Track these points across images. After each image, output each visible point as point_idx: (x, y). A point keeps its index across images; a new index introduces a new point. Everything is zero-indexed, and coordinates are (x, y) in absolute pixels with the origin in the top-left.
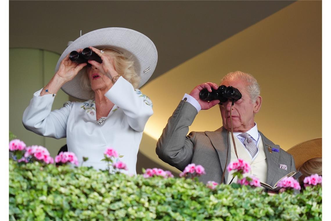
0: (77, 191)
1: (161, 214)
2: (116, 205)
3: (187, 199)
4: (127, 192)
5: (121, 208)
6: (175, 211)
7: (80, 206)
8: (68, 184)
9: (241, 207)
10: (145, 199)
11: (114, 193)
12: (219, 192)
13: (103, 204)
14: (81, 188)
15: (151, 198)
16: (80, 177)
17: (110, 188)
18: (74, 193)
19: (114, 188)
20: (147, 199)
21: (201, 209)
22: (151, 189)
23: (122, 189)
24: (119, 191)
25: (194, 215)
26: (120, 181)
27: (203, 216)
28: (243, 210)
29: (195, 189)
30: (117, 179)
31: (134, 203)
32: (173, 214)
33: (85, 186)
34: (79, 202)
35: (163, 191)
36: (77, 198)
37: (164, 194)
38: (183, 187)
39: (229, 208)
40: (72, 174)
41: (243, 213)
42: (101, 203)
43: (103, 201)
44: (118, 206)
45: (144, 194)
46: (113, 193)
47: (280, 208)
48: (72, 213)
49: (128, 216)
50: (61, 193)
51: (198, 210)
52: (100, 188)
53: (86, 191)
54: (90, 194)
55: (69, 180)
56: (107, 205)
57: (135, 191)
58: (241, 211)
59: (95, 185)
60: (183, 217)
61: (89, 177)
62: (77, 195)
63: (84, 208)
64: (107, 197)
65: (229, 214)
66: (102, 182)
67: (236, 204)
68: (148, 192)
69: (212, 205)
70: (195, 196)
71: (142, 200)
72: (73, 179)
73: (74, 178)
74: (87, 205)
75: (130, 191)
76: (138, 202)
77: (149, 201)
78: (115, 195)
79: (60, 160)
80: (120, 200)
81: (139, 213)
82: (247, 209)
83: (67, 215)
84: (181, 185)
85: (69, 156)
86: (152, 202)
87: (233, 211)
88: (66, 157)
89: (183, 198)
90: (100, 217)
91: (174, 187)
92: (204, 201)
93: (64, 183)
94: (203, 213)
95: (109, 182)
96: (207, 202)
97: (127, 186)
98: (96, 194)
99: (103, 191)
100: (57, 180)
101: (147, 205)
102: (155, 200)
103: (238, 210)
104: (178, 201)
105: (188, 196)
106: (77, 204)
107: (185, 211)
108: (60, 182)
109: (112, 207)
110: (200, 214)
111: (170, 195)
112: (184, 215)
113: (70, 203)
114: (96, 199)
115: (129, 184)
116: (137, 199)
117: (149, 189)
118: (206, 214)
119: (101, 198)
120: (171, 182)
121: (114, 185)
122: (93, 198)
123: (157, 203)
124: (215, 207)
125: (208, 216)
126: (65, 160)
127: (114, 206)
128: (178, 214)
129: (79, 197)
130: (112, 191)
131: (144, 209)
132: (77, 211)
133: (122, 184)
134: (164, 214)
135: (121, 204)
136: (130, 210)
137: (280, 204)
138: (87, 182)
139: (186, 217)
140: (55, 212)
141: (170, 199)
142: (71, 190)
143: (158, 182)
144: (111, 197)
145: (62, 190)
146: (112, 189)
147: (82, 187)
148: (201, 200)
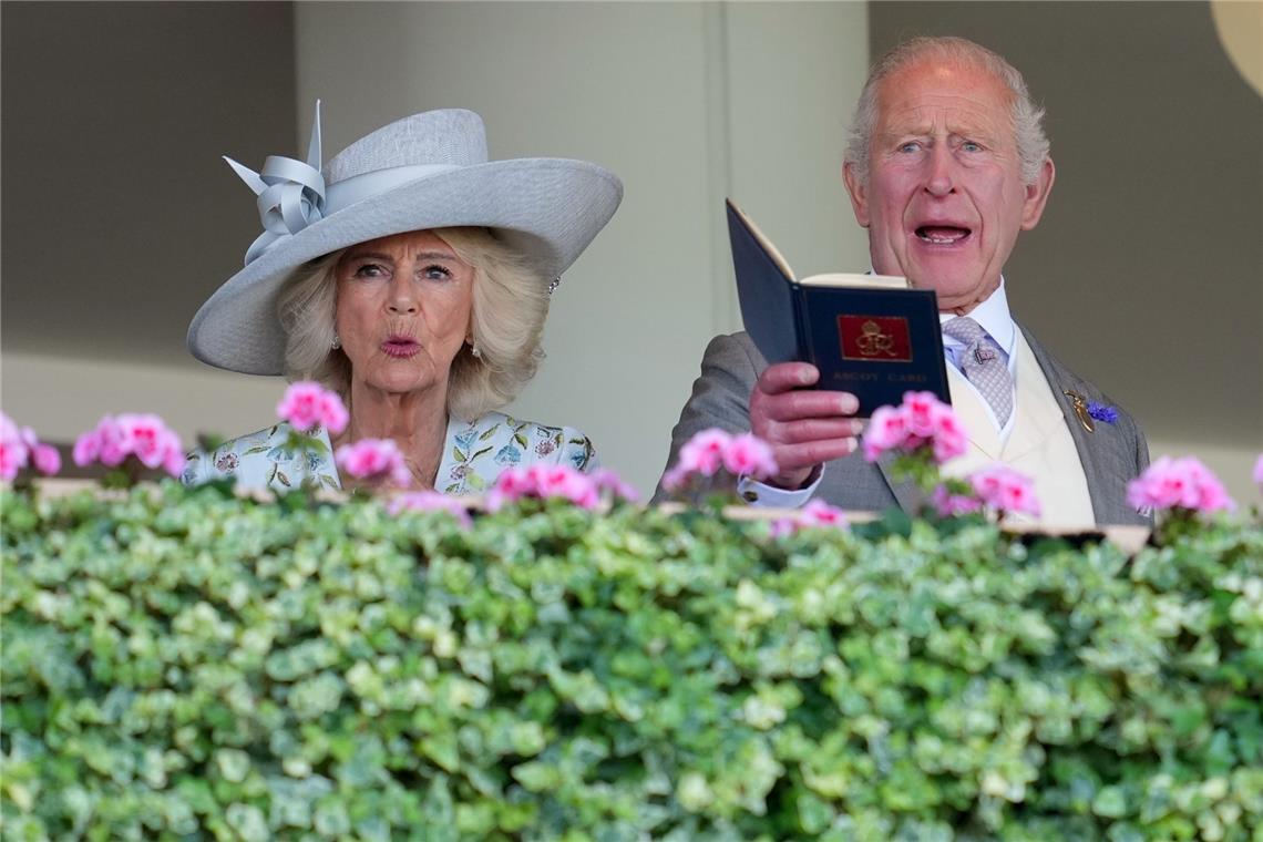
0: (117, 606)
1: (517, 683)
2: (297, 660)
3: (640, 607)
4: (354, 592)
5: (318, 671)
6: (571, 667)
7: (125, 672)
8: (78, 575)
9: (893, 624)
10: (436, 618)
11: (295, 602)
12: (798, 562)
13: (238, 657)
14: (136, 592)
15: (468, 612)
16: (138, 538)
17: (277, 580)
18: (101, 617)
19: (294, 580)
20: (446, 618)
21: (695, 648)
22: (468, 571)
23: (329, 583)
24: (317, 592)
25: (661, 678)
26: (321, 544)
27: (714, 678)
28: (901, 637)
29: (681, 555)
30: (311, 537)
31: (389, 640)
32: (562, 682)
33: (153, 579)
34: (122, 658)
35: (521, 576)
36: (113, 635)
37: (528, 591)
38: (623, 551)
39: (837, 631)
40: (103, 524)
41: (902, 651)
42: (223, 652)
43: (233, 646)
44: (306, 660)
45: (434, 593)
46: (288, 604)
47: (1080, 618)
48: (88, 709)
49: (350, 701)
50: (40, 621)
51: (682, 656)
52: (226, 584)
53: (158, 599)
54: (177, 613)
55: (82, 556)
56: (256, 661)
57: (391, 587)
58: (892, 643)
59: (203, 569)
60: (610, 694)
61: (180, 535)
62: (113, 623)
63: (144, 683)
64: (255, 624)
65: (833, 665)
66: (239, 552)
67: (870, 612)
68: (455, 584)
69: (753, 626)
70: (671, 589)
71: (424, 626)
72: (101, 551)
73: (108, 543)
74: (157, 668)
75: (368, 586)
76: (405, 636)
77: (459, 625)
78: (297, 613)
79: (94, 454)
80: (315, 633)
81: (400, 690)
82: (920, 631)
83: (65, 716)
84: (616, 541)
85: (138, 433)
86: (473, 632)
87: (851, 648)
88: (122, 436)
89: (623, 600)
90: (215, 717)
91: (575, 553)
92: (714, 612)
93: (57, 571)
94: (709, 667)
95: (269, 552)
96: (726, 612)
97: (355, 566)
98: (205, 611)
99: (238, 594)
100: (27, 559)
101: (446, 644)
102: (482, 618)
103: (880, 643)
104: (600, 617)
105: (642, 591)
106: (114, 662)
107: (622, 663)
108: (42, 569)
109: (275, 668)
110: (690, 671)
111: (557, 591)
112: (615, 684)
113: (84, 661)
114: (205, 633)
115: (365, 553)
116: (401, 620)
117: (458, 573)
118: (723, 671)
119: (226, 631)
120: (564, 532)
121: (292, 566)
122: (191, 634)
123: (492, 633)
124: (764, 635)
125: (733, 678)
126: (116, 450)
127: (286, 665)
128: (586, 678)
129: (125, 633)
130: (283, 594)
131: (429, 667)
132: (115, 698)
133: (335, 558)
134: (526, 683)
135: (319, 653)
136: (360, 677)
137: (1082, 597)
138: (165, 561)
139: (623, 691)
140: (10, 707)
141: (556, 611)
142: (88, 598)
143: (501, 539)
144: (275, 620)
145: (45, 604)
146: (287, 586)
147: (142, 583)
148: (698, 606)
